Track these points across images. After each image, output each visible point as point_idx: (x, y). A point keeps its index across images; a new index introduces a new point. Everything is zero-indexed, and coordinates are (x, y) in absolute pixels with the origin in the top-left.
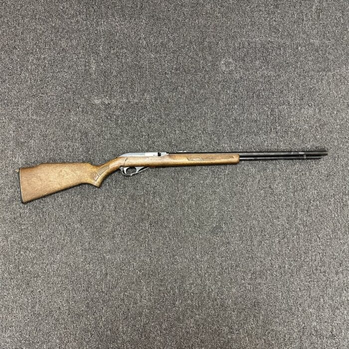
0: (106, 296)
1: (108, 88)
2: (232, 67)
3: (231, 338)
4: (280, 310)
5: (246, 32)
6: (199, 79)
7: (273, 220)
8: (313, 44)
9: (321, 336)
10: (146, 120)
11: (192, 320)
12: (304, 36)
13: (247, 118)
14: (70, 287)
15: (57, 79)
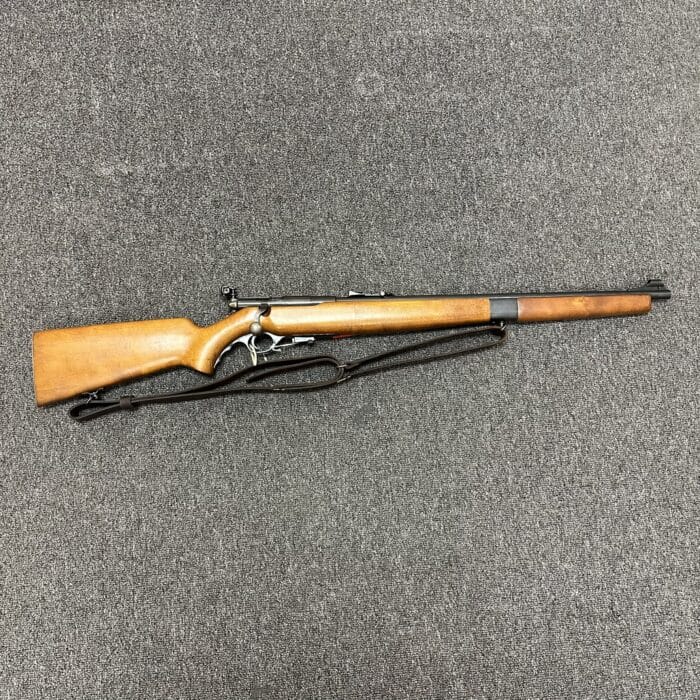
0: (140, 568)
2: (380, 88)
3: (406, 635)
4: (503, 569)
5: (403, 18)
7: (477, 387)
8: (537, 35)
9: (590, 617)
10: (208, 202)
11: (322, 604)
12: (520, 20)
13: (416, 188)
14: (63, 554)
15: (22, 130)
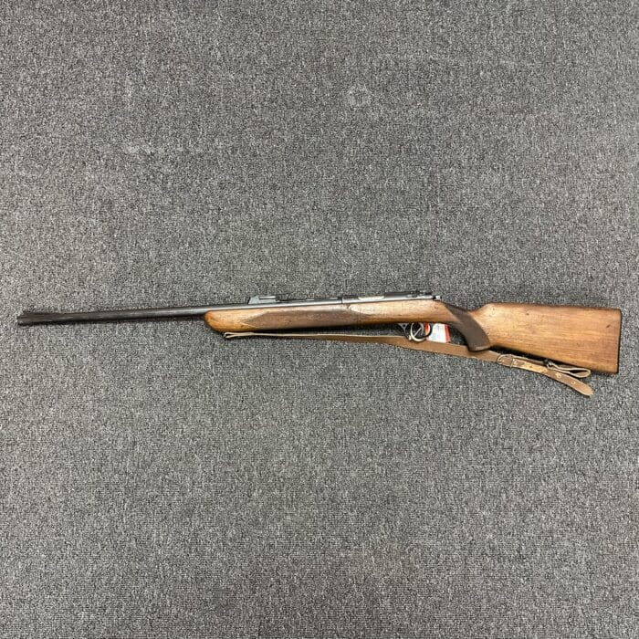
0: (132, 481)
1: (152, 127)
2: (367, 101)
3: (346, 557)
4: (432, 511)
5: (392, 44)
6: (309, 118)
8: (503, 68)
9: (500, 557)
10: (215, 183)
11: (279, 525)
12: (490, 54)
13: (389, 188)
14: (69, 464)
15: (65, 110)
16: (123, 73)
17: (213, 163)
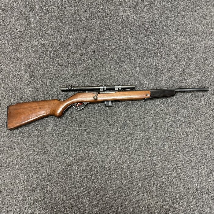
1: (43, 33)
6: (105, 22)
16: (28, 12)
17: (69, 44)
